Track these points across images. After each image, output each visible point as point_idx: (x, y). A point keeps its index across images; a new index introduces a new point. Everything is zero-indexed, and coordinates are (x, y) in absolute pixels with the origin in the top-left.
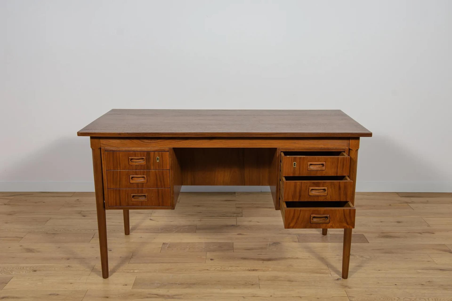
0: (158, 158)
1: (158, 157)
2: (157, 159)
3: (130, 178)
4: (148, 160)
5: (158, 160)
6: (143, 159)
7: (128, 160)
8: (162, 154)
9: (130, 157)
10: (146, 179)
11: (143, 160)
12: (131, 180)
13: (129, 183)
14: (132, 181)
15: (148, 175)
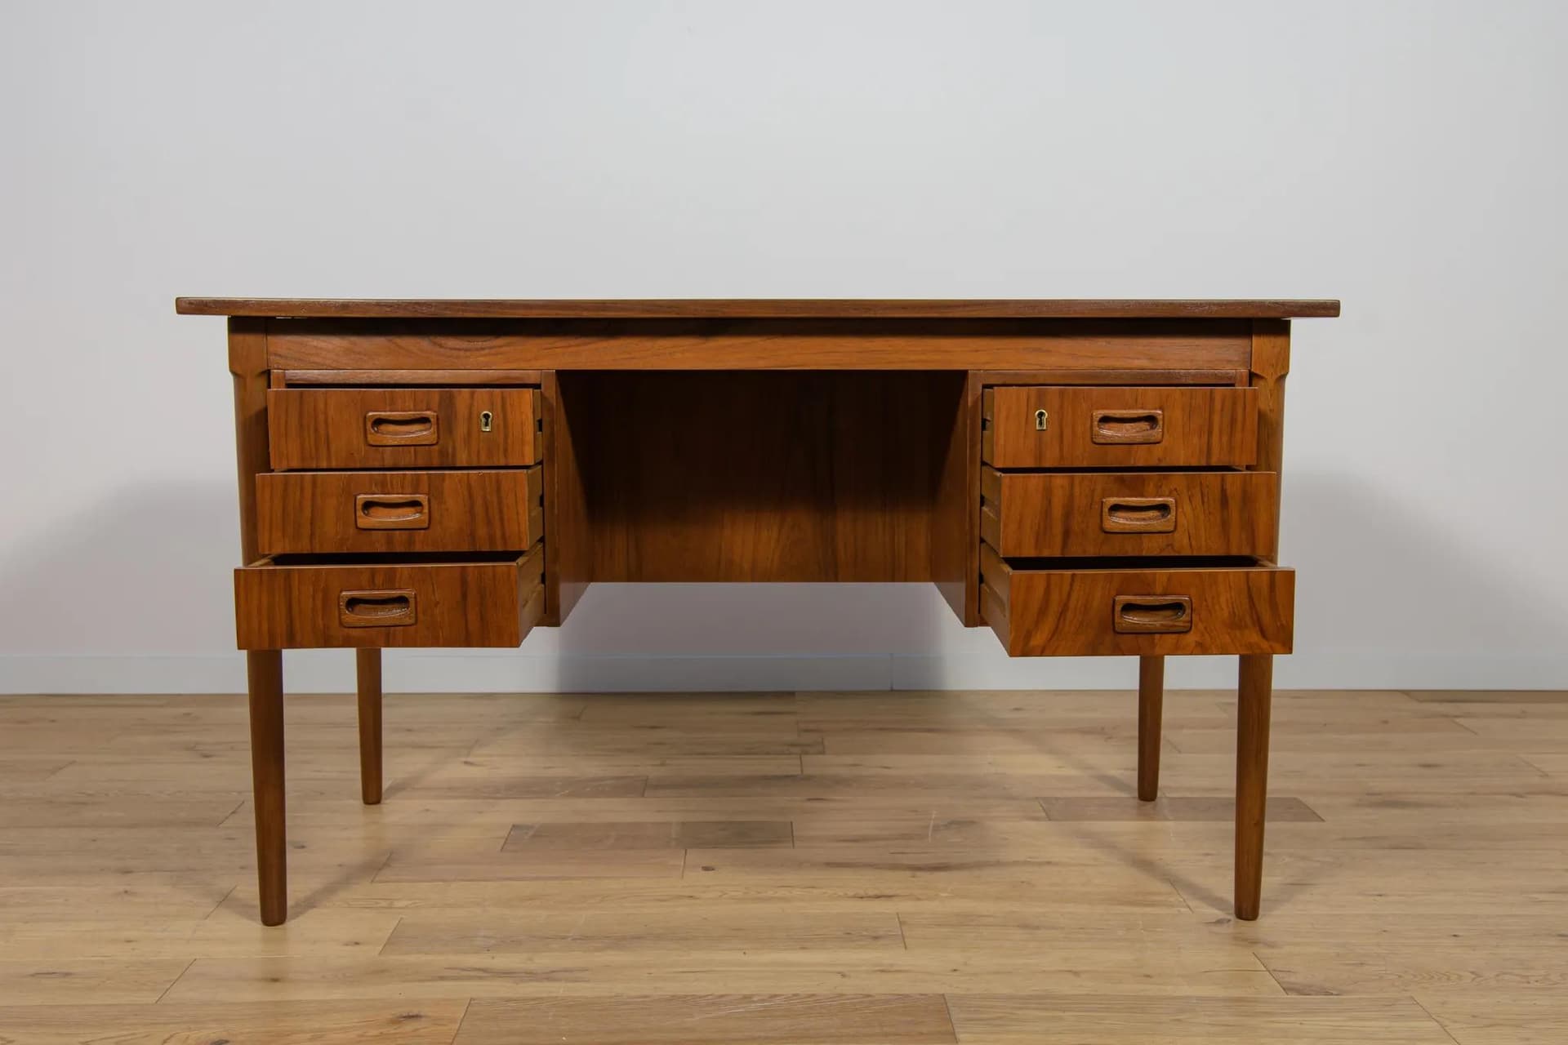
0: (487, 416)
1: (485, 412)
2: (483, 420)
3: (359, 507)
4: (446, 424)
5: (487, 424)
6: (424, 420)
7: (361, 425)
8: (503, 399)
9: (370, 414)
10: (426, 510)
11: (427, 425)
12: (361, 517)
13: (352, 530)
14: (364, 521)
15: (435, 493)
